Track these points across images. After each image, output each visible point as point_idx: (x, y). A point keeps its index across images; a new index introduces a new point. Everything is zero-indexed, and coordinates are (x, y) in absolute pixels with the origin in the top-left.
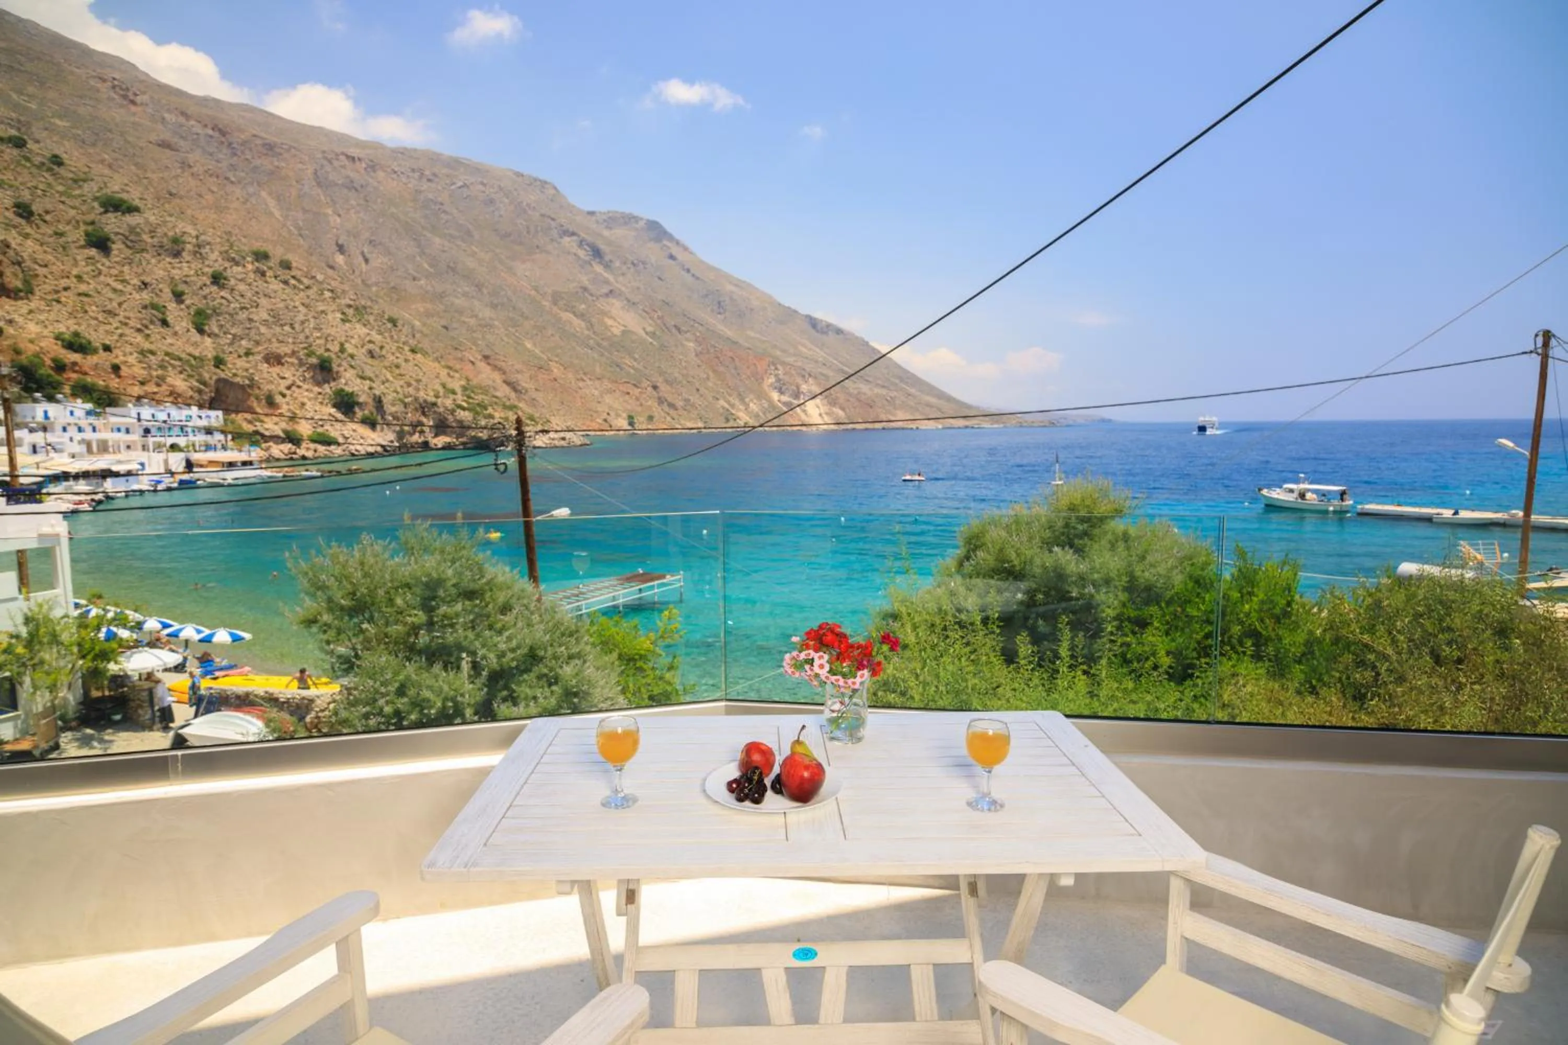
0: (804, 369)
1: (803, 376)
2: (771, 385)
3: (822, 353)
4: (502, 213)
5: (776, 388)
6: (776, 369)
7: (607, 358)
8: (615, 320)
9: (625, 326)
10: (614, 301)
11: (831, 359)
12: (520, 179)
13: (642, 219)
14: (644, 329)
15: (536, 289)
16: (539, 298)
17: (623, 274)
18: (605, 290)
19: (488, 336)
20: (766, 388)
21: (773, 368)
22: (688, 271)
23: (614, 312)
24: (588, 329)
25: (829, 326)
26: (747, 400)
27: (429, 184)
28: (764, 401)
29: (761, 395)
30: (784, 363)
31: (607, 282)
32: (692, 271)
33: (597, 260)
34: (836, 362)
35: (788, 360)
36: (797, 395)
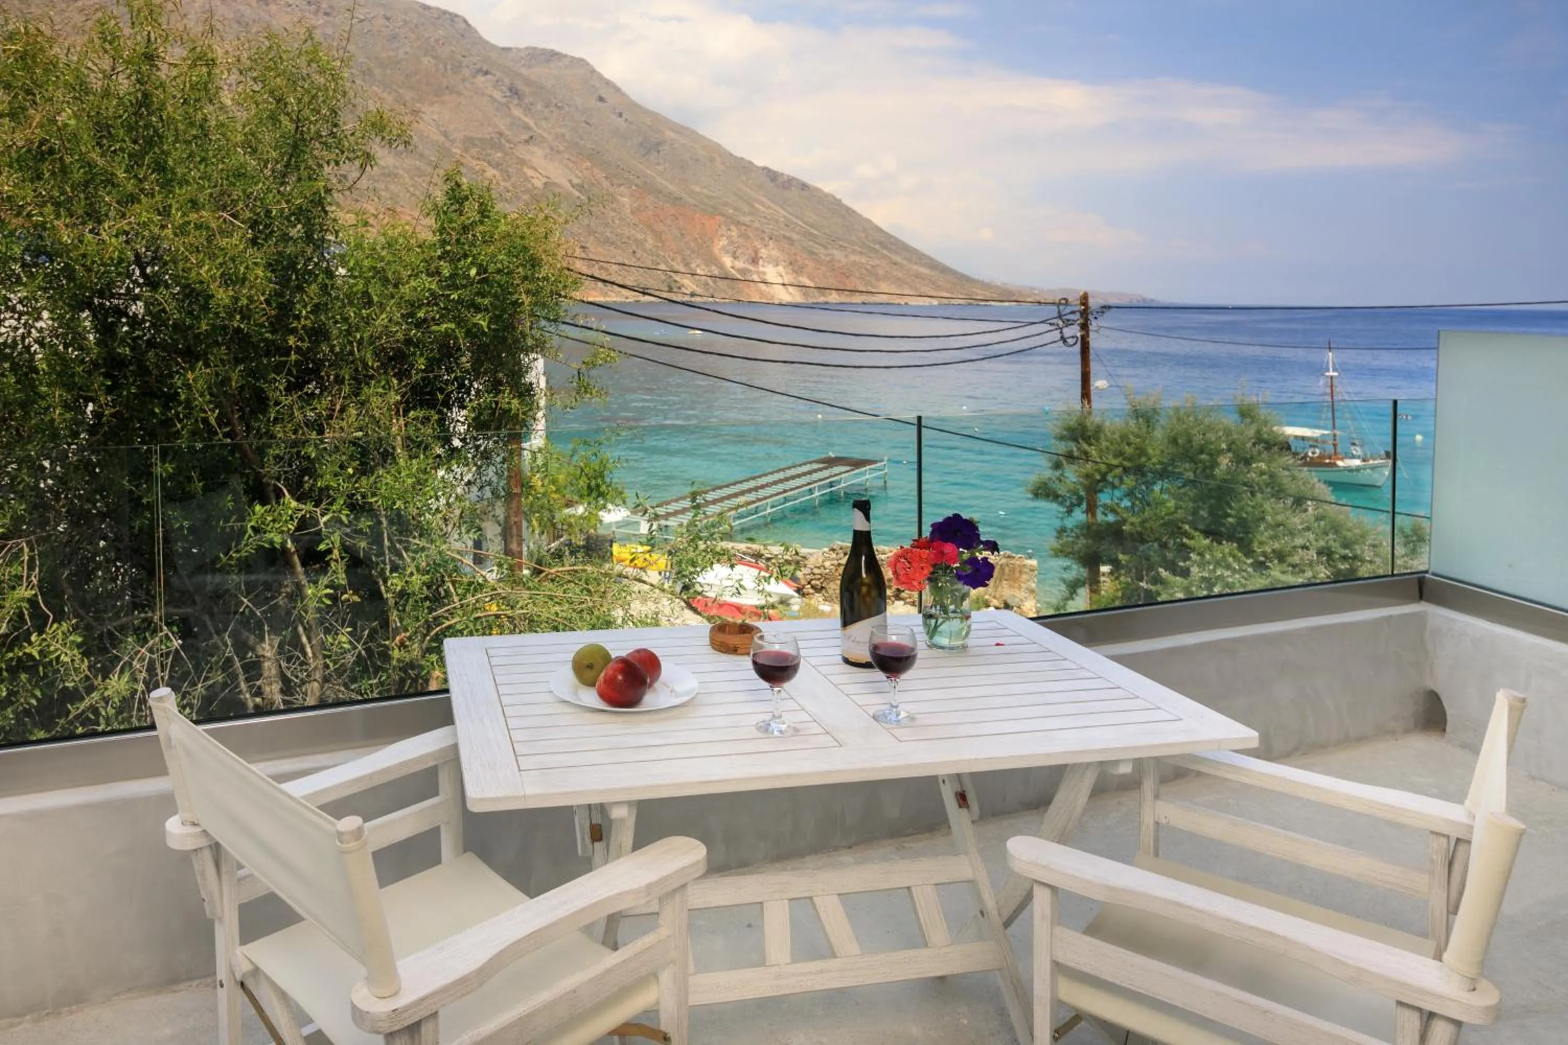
0: (763, 232)
1: (762, 239)
2: (723, 248)
3: (782, 212)
4: (407, 49)
5: (727, 252)
6: (729, 230)
8: (536, 170)
9: (549, 178)
10: (535, 149)
11: (795, 220)
12: (426, 13)
13: (566, 56)
14: (570, 181)
15: (445, 134)
16: (447, 144)
17: (546, 119)
18: (525, 137)
19: (392, 187)
20: (717, 252)
21: (724, 228)
22: (621, 115)
23: (534, 162)
24: (504, 180)
25: (792, 180)
26: (694, 266)
27: (326, 18)
28: (713, 268)
29: (711, 261)
30: (738, 223)
31: (527, 127)
32: (624, 116)
33: (516, 102)
34: (800, 223)
35: (743, 219)
36: (755, 261)
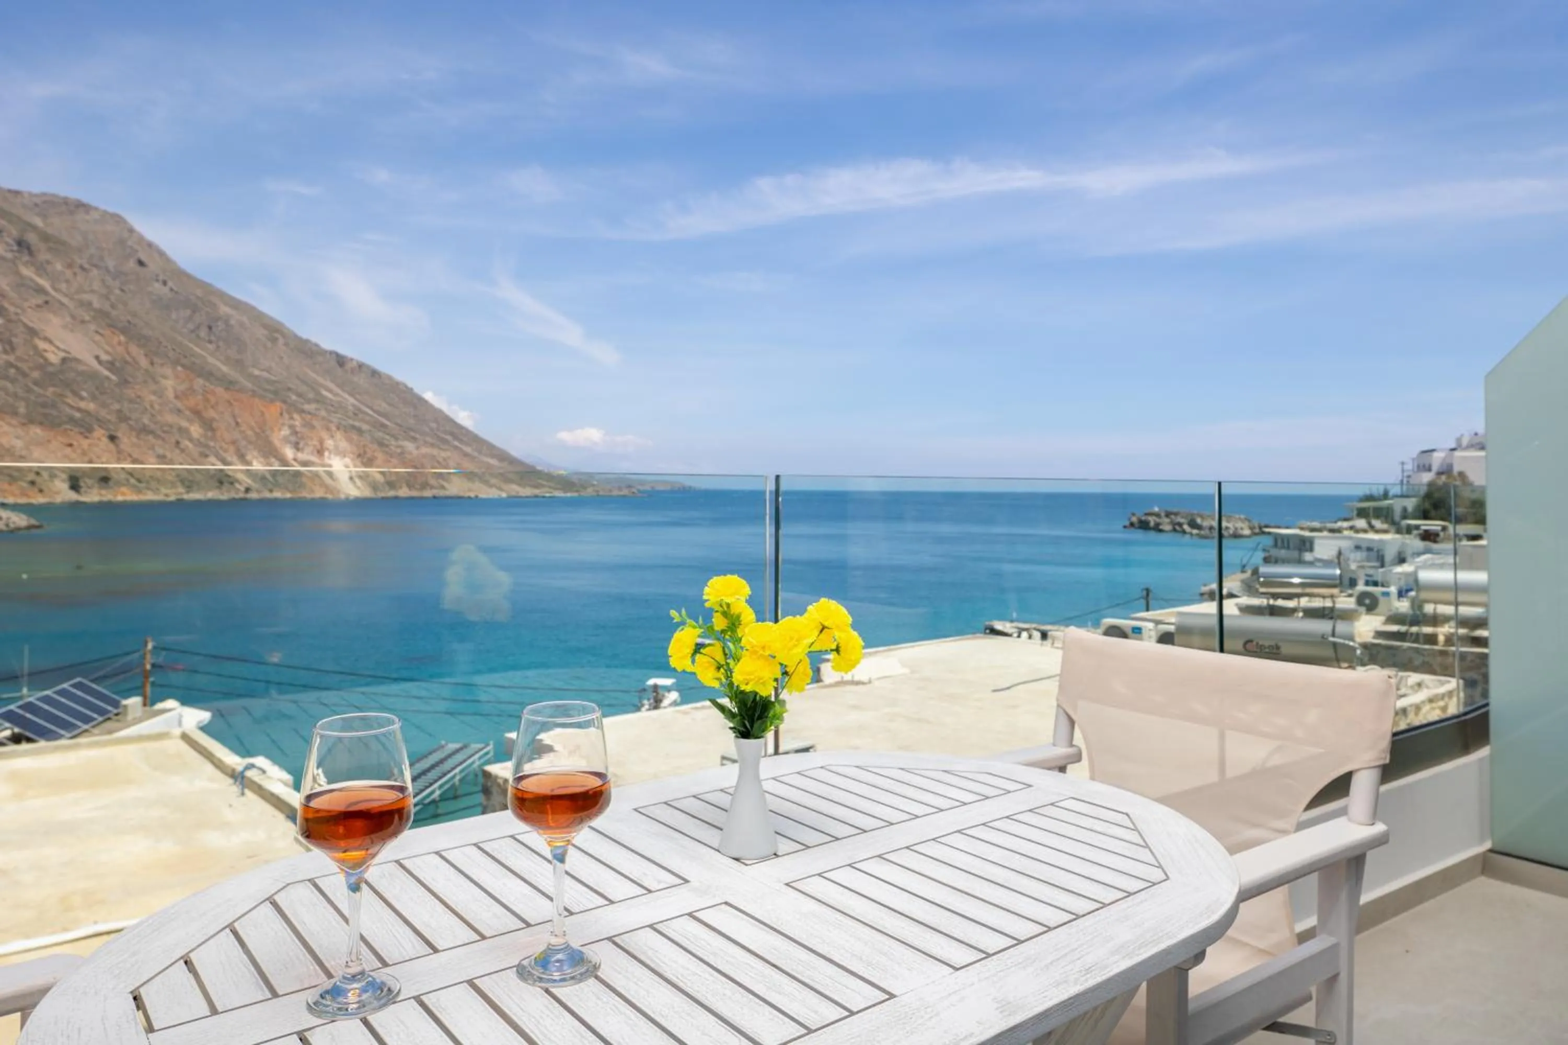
0: (330, 421)
1: (328, 429)
2: (285, 438)
3: (352, 400)
5: (290, 442)
6: (292, 418)
7: (39, 395)
8: (51, 342)
9: (68, 353)
10: (51, 316)
11: (364, 408)
13: (96, 209)
14: (97, 358)
17: (66, 282)
18: (37, 301)
20: (277, 443)
21: (286, 416)
22: (165, 283)
23: (49, 332)
25: (361, 366)
26: (249, 457)
28: (273, 459)
29: (270, 452)
30: (302, 411)
31: (40, 290)
32: (170, 284)
33: (26, 258)
34: (371, 412)
35: (307, 407)
36: (320, 452)
